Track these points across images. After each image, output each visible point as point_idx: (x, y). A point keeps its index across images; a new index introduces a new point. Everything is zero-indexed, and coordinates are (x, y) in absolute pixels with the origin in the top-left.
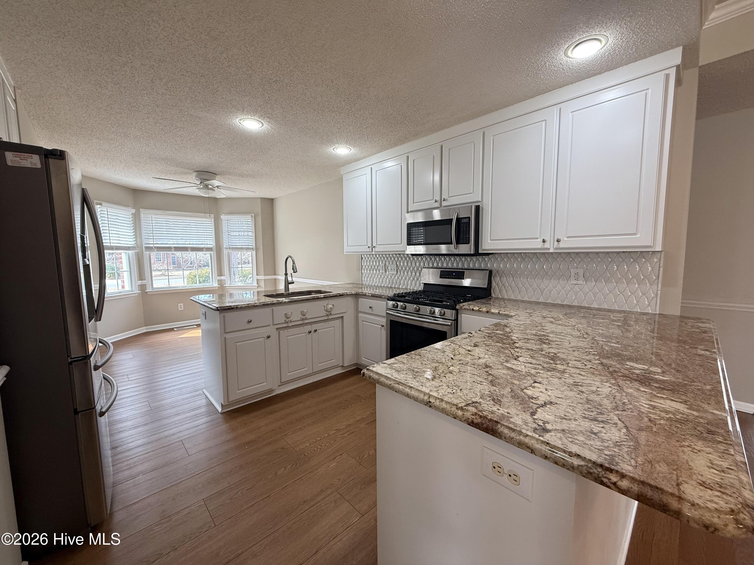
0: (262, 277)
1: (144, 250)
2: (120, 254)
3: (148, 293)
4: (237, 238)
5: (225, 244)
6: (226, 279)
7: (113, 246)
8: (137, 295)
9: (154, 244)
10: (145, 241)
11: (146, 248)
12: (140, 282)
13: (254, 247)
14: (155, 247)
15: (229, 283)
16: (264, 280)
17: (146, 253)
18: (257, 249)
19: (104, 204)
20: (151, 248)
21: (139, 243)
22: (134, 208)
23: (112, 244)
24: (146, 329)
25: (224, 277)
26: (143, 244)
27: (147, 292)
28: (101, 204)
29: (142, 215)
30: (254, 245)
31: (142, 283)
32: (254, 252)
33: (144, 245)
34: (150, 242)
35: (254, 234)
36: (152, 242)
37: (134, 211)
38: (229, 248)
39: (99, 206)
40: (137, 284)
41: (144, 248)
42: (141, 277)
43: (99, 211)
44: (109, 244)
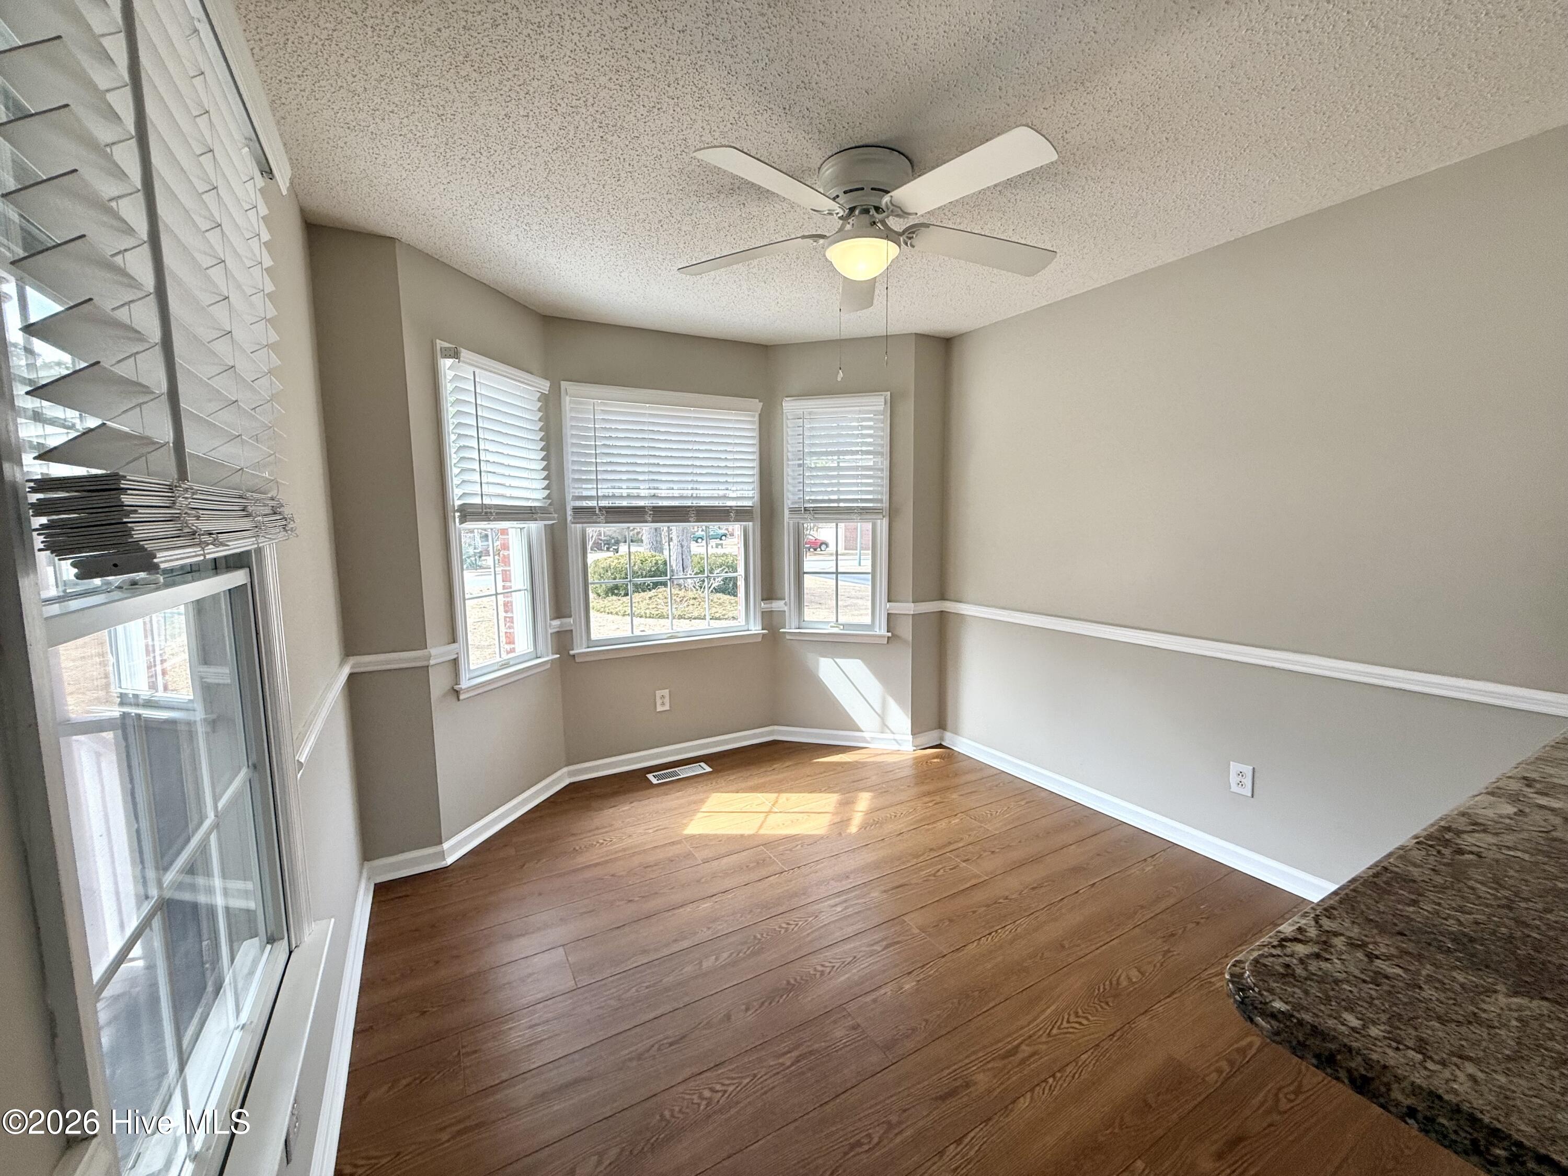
0: (907, 608)
1: (569, 518)
2: (504, 532)
3: (578, 660)
4: (833, 477)
5: (790, 496)
6: (786, 609)
7: (490, 506)
8: (548, 666)
9: (598, 498)
10: (572, 491)
11: (577, 510)
12: (556, 623)
13: (886, 505)
14: (601, 508)
15: (794, 623)
16: (913, 615)
17: (575, 529)
18: (893, 513)
19: (464, 353)
20: (590, 511)
21: (555, 496)
22: (546, 378)
23: (487, 501)
24: (570, 774)
25: (781, 603)
26: (569, 497)
27: (574, 656)
28: (456, 355)
29: (567, 401)
30: (886, 498)
31: (561, 625)
32: (883, 524)
33: (571, 504)
34: (585, 493)
35: (887, 463)
36: (594, 493)
37: (545, 386)
38: (805, 509)
39: (448, 362)
40: (550, 631)
41: (569, 512)
42: (560, 608)
43: (449, 378)
44: (477, 500)
